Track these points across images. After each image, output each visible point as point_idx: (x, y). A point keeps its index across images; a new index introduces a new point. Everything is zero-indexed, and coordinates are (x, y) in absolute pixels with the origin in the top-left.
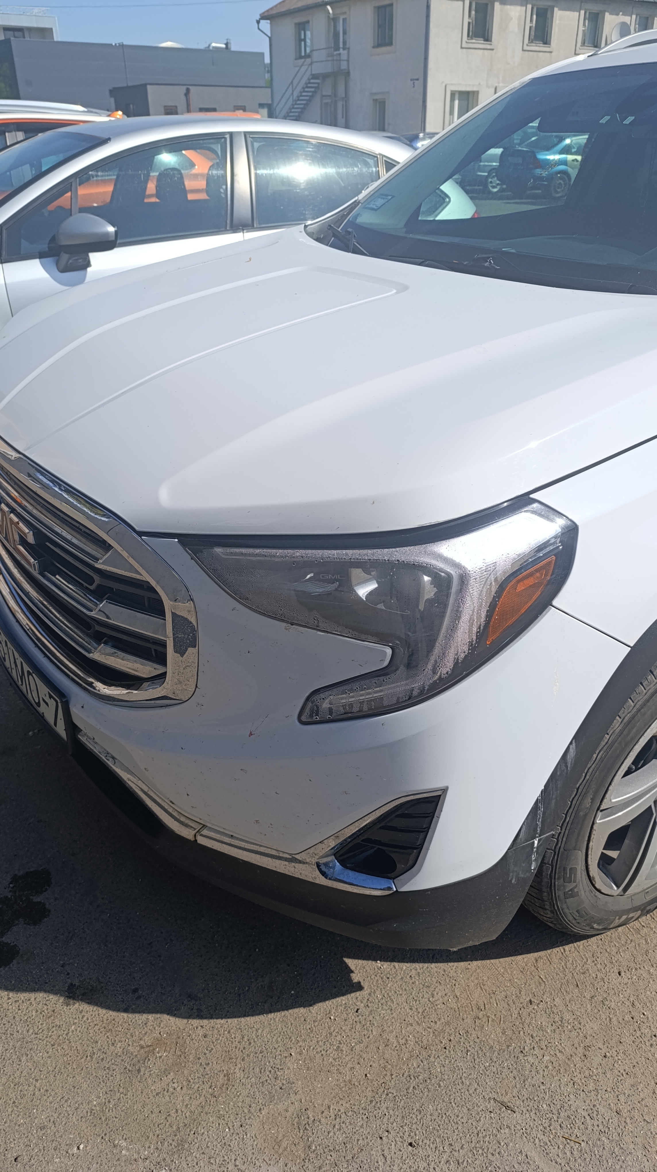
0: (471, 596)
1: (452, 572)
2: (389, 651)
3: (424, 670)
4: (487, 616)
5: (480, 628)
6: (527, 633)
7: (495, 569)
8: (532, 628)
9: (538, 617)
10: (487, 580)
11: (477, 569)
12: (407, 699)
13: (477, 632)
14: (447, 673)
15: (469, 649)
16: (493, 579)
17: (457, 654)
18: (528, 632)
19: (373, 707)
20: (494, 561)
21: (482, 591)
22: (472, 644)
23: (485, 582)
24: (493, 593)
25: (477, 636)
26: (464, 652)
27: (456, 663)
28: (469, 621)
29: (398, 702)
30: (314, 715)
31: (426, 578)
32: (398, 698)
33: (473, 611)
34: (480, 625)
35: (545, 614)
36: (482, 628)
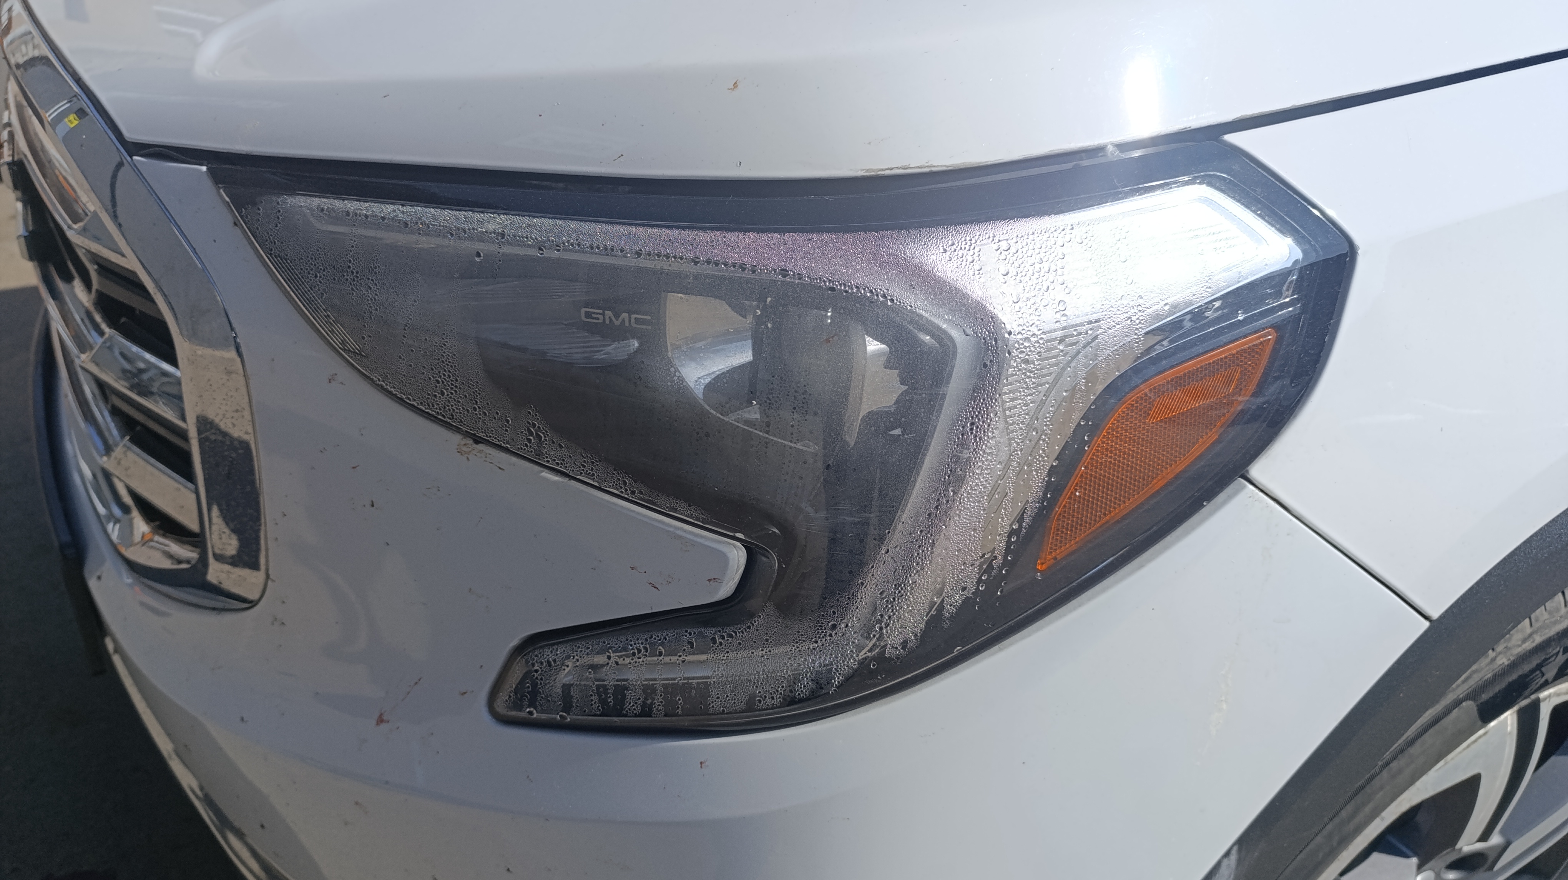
0: (1006, 417)
1: (955, 333)
2: (737, 556)
3: (834, 627)
4: (1048, 486)
5: (1020, 520)
6: (1161, 552)
7: (1096, 338)
8: (1179, 539)
9: (1202, 506)
10: (1064, 369)
11: (1034, 330)
12: (776, 702)
13: (1012, 533)
14: (904, 644)
15: (979, 581)
16: (1082, 374)
17: (940, 593)
18: (1167, 548)
19: (679, 711)
20: (1094, 317)
21: (1042, 403)
22: (990, 567)
23: (1056, 381)
24: (1076, 417)
25: (1009, 543)
26: (964, 589)
27: (935, 621)
28: (991, 497)
29: (751, 706)
30: (526, 702)
31: (873, 346)
32: (752, 697)
33: (1007, 467)
34: (1023, 512)
35: (1225, 502)
36: (1027, 520)
